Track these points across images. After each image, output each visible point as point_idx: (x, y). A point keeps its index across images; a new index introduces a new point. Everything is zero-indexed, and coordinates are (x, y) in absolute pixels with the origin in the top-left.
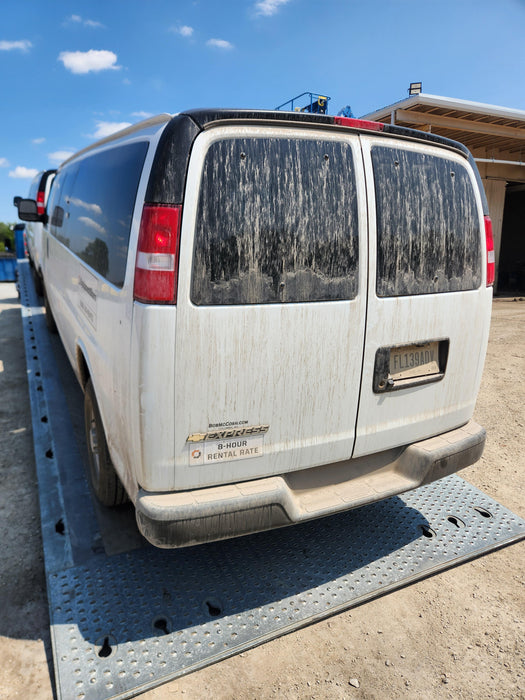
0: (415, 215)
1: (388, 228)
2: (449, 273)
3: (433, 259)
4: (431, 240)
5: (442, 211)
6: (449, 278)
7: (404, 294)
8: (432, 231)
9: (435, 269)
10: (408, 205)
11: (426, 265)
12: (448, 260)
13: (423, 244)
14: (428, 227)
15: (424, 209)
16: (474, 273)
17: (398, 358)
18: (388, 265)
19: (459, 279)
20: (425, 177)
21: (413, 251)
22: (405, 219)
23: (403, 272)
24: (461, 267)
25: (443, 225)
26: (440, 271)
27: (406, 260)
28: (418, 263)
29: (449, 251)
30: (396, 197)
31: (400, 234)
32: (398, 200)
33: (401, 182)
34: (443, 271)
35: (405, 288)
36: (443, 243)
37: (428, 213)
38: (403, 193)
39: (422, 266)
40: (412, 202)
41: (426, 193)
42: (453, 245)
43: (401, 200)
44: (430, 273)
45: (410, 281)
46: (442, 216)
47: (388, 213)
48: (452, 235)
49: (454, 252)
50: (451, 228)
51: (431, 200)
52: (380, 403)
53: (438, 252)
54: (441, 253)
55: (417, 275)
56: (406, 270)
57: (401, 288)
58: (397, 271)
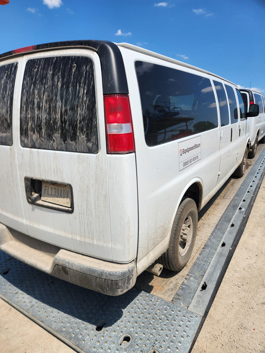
0: (40, 98)
1: (25, 107)
2: (64, 137)
3: (51, 127)
4: (49, 114)
5: (59, 94)
6: (64, 141)
7: (34, 147)
8: (50, 107)
9: (53, 134)
10: (36, 92)
11: (46, 130)
12: (63, 129)
13: (44, 116)
14: (48, 106)
15: (46, 94)
16: (89, 140)
17: (47, 188)
18: (24, 128)
19: (73, 142)
20: (51, 72)
21: (37, 121)
22: (34, 101)
23: (32, 133)
24: (75, 134)
25: (59, 104)
26: (57, 136)
27: (33, 126)
28: (41, 129)
29: (63, 122)
30: (30, 88)
31: (30, 110)
32: (31, 90)
33: (35, 78)
34: (59, 136)
35: (34, 143)
36: (59, 116)
37: (49, 96)
38: (35, 86)
39: (43, 131)
40: (39, 90)
41: (50, 83)
42: (66, 118)
43: (33, 90)
44: (50, 137)
45: (37, 140)
46: (59, 97)
47: (25, 98)
48: (66, 111)
49: (67, 123)
50: (65, 105)
51: (52, 86)
52: (33, 210)
53: (55, 123)
54: (57, 123)
55: (40, 136)
56: (34, 133)
57: (32, 144)
58: (29, 132)
